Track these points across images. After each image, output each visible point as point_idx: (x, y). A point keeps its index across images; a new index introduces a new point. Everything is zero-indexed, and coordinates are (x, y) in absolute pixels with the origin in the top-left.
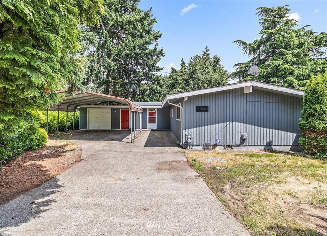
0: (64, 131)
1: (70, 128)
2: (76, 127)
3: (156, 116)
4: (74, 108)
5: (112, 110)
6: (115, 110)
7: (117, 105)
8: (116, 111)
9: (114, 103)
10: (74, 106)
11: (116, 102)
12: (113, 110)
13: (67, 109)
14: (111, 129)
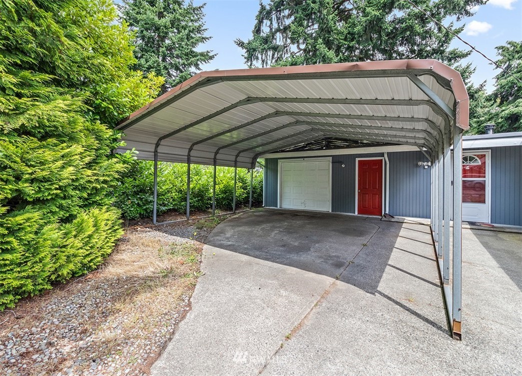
0: (231, 209)
1: (242, 203)
2: (257, 203)
3: (488, 179)
4: (250, 160)
5: (332, 163)
6: (341, 163)
7: (348, 147)
8: (343, 166)
9: (339, 143)
10: (252, 155)
11: (345, 140)
12: (336, 160)
13: (236, 161)
14: (330, 211)
